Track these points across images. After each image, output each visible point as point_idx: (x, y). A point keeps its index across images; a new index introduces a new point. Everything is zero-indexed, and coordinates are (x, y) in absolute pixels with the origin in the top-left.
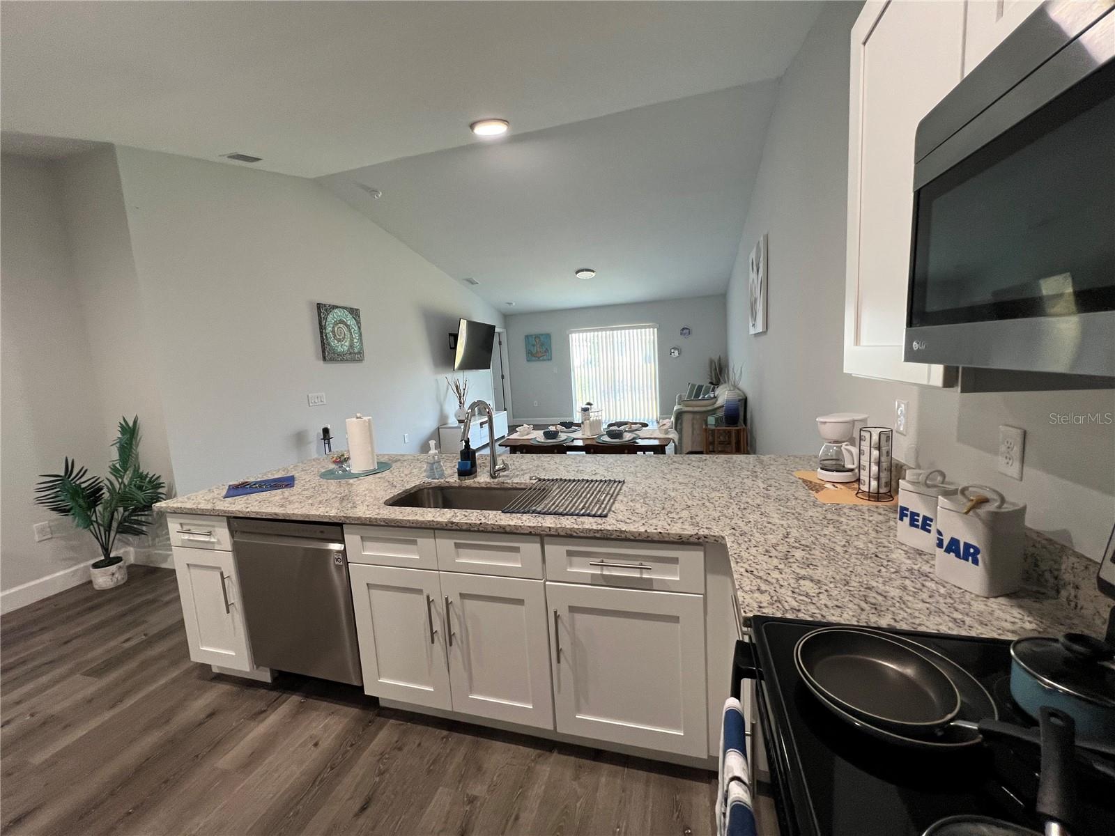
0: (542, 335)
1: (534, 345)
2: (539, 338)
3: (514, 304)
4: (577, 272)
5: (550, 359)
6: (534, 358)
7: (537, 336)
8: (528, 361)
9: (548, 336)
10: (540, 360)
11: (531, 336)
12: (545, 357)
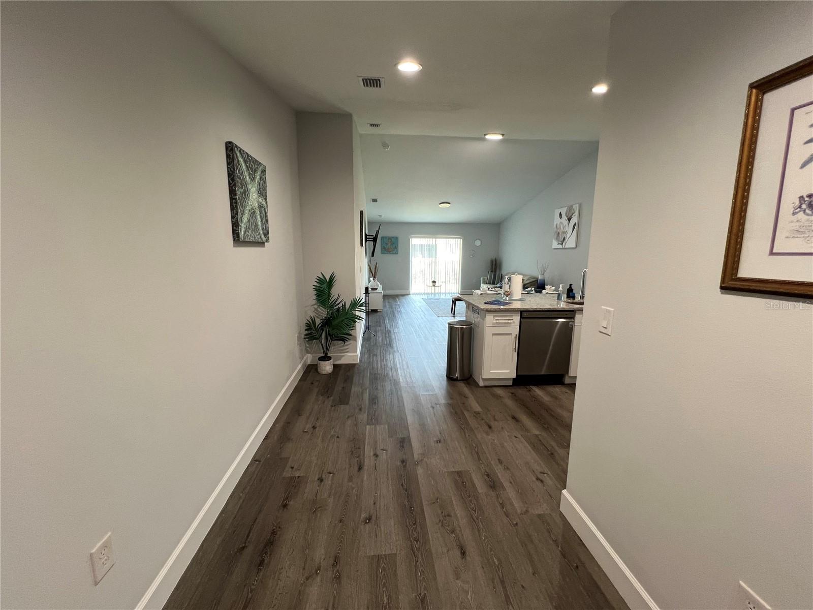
0: (393, 237)
1: (387, 244)
2: (391, 239)
3: (383, 216)
4: (440, 204)
5: (397, 253)
6: (386, 252)
7: (390, 238)
8: (382, 253)
9: (397, 238)
10: (391, 254)
11: (386, 237)
12: (394, 252)
